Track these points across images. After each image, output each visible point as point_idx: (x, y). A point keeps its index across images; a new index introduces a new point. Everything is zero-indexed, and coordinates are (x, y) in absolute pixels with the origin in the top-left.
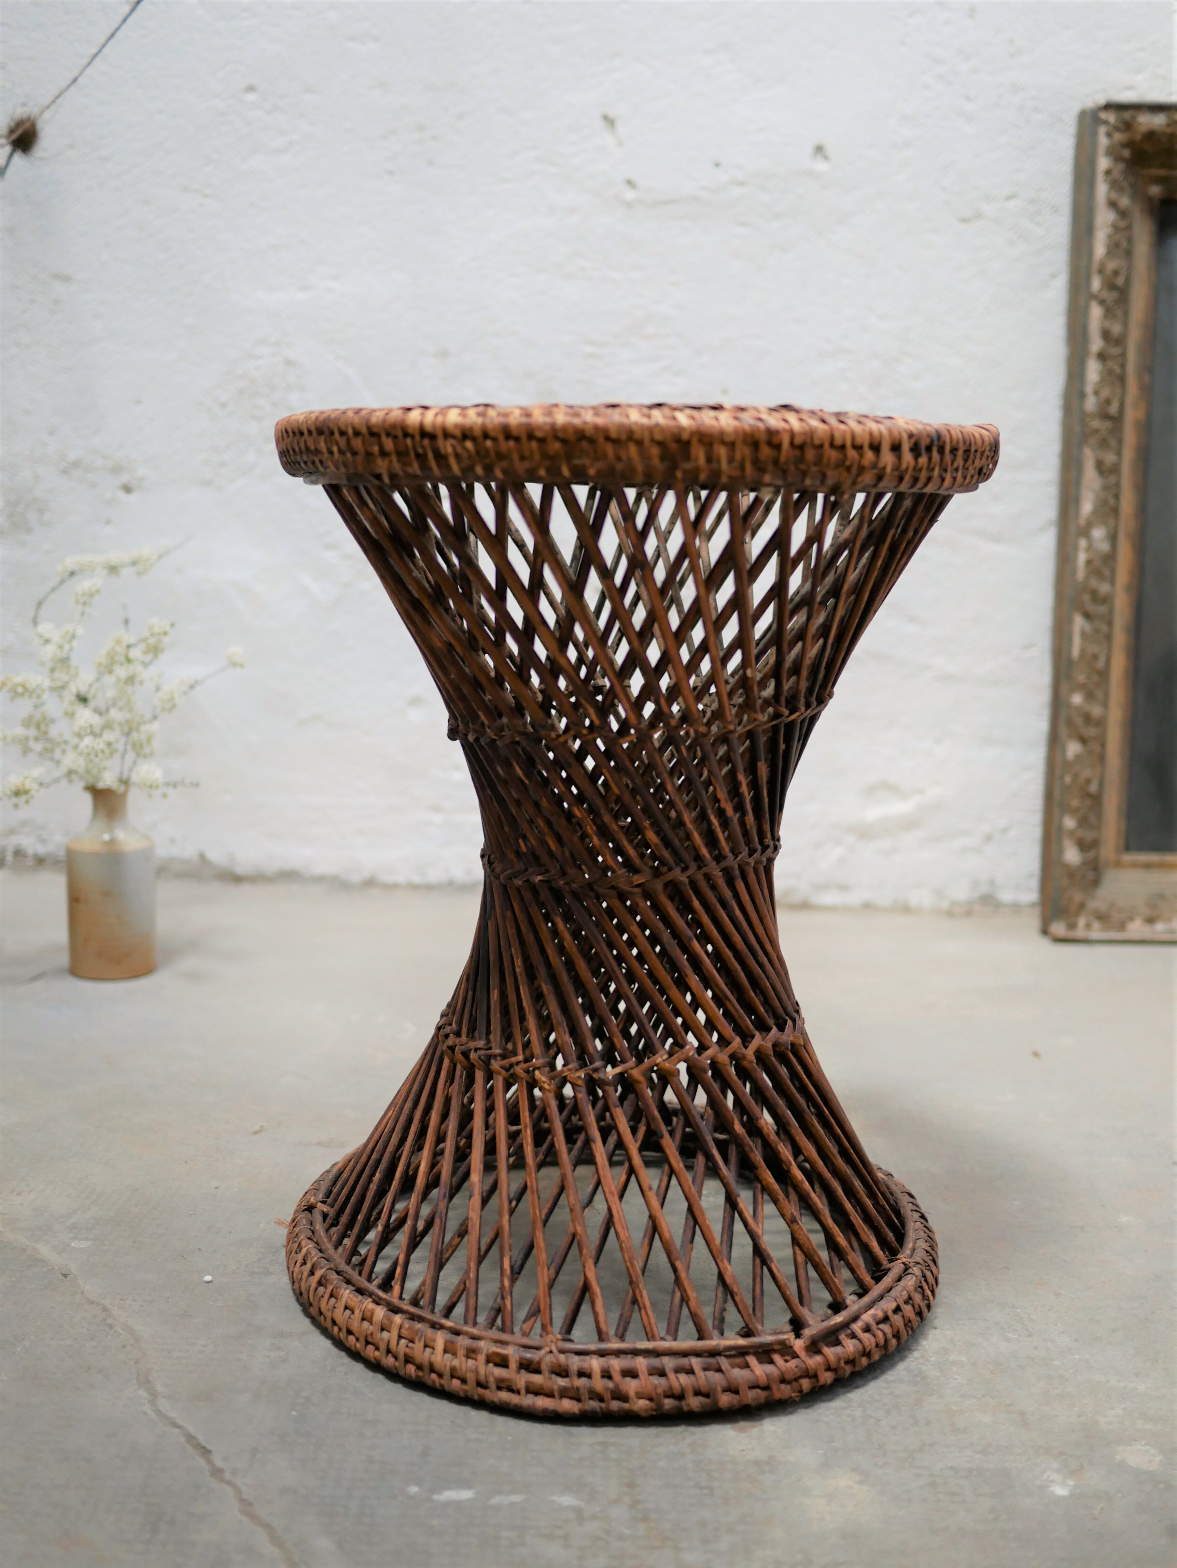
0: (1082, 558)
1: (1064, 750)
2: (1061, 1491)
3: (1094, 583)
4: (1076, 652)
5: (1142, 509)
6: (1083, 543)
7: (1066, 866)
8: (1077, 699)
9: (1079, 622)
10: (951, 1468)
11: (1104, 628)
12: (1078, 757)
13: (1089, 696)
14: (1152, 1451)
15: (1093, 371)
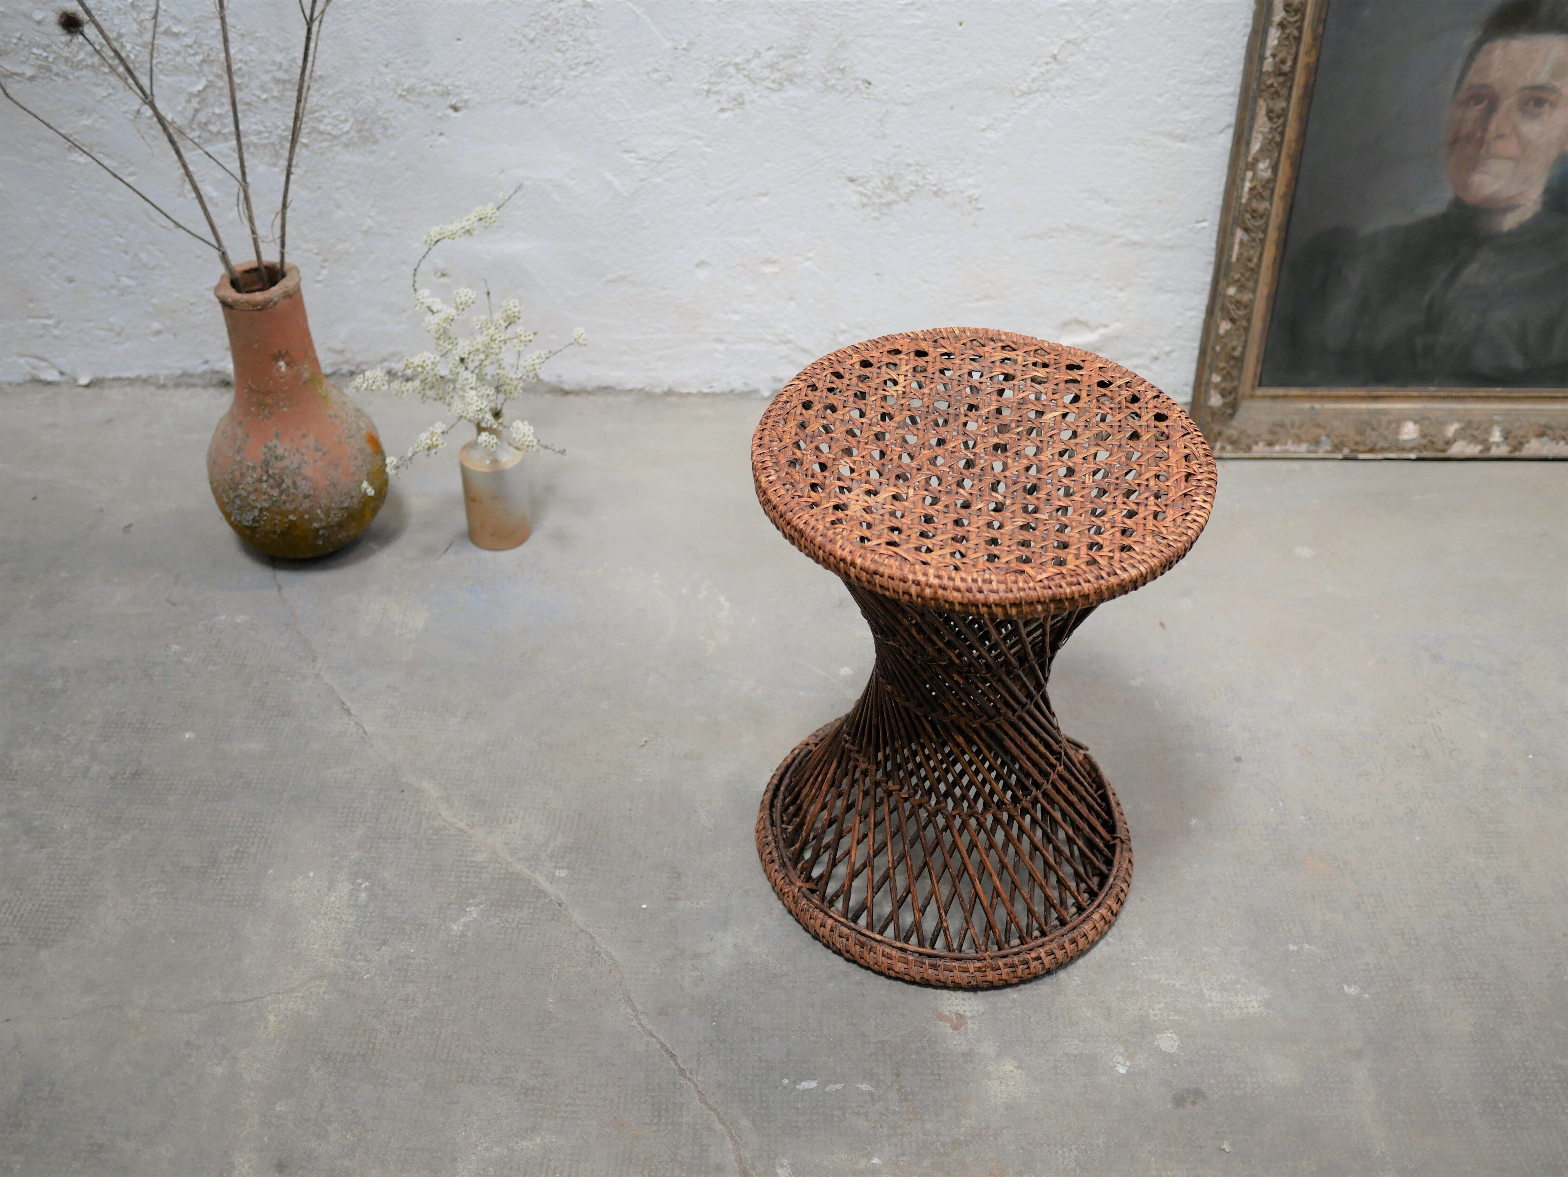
0: (1248, 185)
1: (1218, 328)
2: (1122, 1070)
3: (1255, 204)
4: (1234, 258)
5: (1302, 136)
6: (1250, 174)
7: (1211, 408)
8: (1232, 291)
9: (1239, 234)
10: (1066, 1054)
11: (1261, 235)
12: (1227, 332)
13: (1242, 288)
14: (1175, 1038)
15: (1274, 36)
